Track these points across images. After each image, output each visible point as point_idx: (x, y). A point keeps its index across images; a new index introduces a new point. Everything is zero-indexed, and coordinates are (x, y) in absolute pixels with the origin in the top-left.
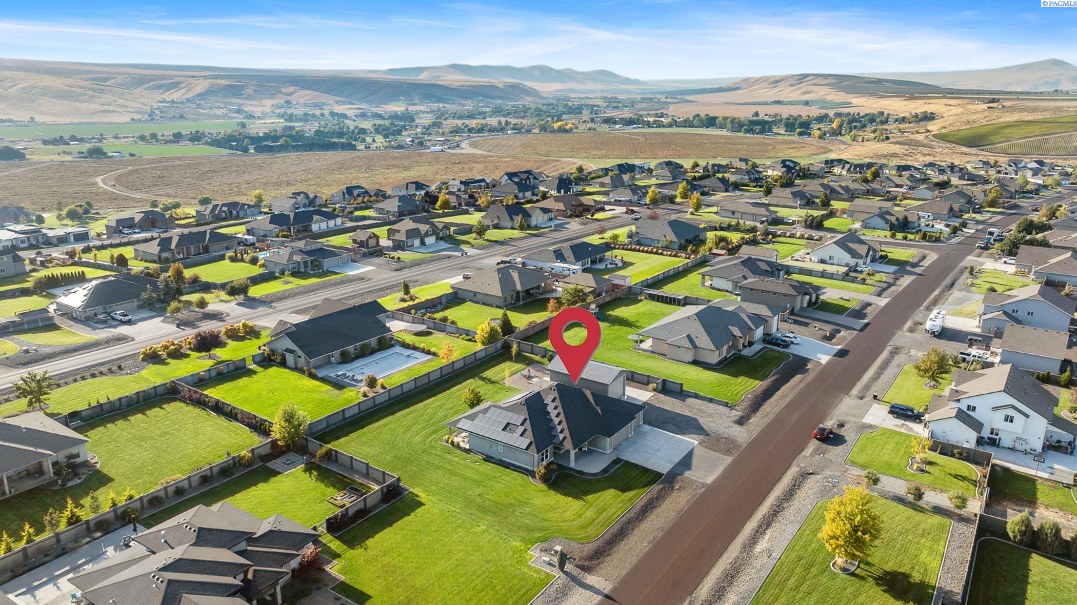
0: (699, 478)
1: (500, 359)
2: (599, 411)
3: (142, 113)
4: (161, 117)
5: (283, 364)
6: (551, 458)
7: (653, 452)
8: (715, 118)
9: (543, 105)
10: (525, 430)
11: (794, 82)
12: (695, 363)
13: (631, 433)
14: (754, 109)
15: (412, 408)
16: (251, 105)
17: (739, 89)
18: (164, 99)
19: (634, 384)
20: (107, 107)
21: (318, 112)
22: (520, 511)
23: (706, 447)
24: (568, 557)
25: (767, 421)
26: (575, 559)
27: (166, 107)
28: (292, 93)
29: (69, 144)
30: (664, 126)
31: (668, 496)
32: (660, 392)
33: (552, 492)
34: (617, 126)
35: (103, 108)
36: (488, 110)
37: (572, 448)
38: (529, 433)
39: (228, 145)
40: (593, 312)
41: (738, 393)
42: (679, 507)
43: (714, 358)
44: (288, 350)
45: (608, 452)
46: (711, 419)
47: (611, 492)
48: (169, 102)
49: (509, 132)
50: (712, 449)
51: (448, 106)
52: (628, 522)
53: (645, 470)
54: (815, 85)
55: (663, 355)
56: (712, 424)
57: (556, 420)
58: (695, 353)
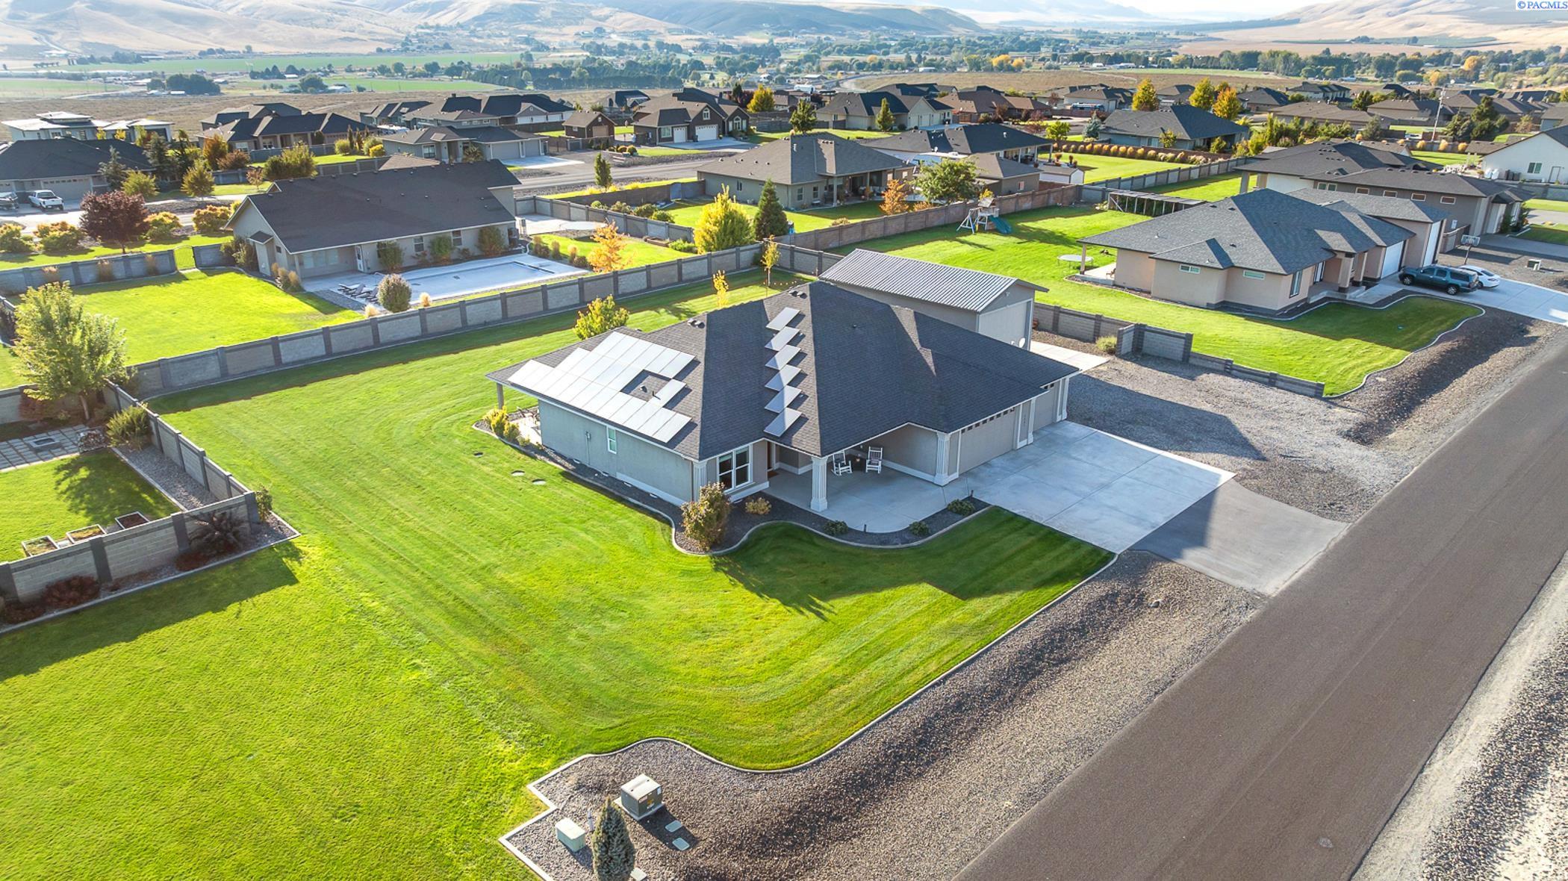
0: (1238, 575)
1: (742, 281)
2: (929, 360)
3: (395, 42)
4: (419, 47)
5: (252, 268)
6: (757, 481)
7: (1086, 489)
8: (1256, 54)
9: (980, 38)
10: (685, 391)
11: (1393, 10)
12: (1224, 306)
13: (1025, 436)
14: (1324, 47)
15: (462, 354)
16: (547, 33)
17: (1297, 21)
18: (426, 23)
19: (1057, 338)
20: (348, 34)
21: (639, 44)
22: (585, 629)
23: (1259, 490)
24: (672, 827)
25: (1442, 439)
26: (693, 841)
27: (428, 34)
28: (607, 17)
29: (285, 78)
30: (1172, 67)
31: (1122, 624)
32: (1125, 357)
33: (723, 579)
34: (1095, 65)
35: (343, 35)
36: (893, 43)
37: (818, 452)
38: (695, 401)
39: (498, 77)
40: (986, 215)
41: (1347, 371)
42: (1159, 668)
43: (1279, 297)
44: (260, 236)
45: (943, 478)
46: (1275, 424)
47: (923, 593)
48: (432, 27)
49: (921, 69)
50: (1278, 497)
51: (833, 38)
52: (959, 706)
53: (1053, 538)
54: (1430, 13)
55: (1141, 291)
56: (1275, 434)
57: (787, 373)
58: (1228, 284)
